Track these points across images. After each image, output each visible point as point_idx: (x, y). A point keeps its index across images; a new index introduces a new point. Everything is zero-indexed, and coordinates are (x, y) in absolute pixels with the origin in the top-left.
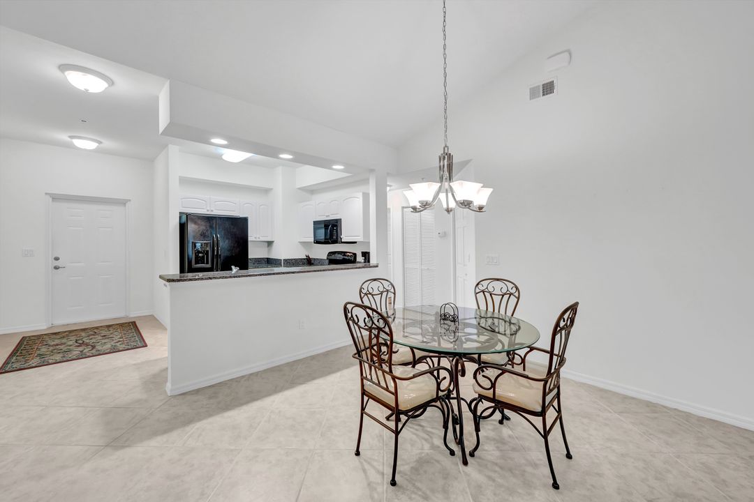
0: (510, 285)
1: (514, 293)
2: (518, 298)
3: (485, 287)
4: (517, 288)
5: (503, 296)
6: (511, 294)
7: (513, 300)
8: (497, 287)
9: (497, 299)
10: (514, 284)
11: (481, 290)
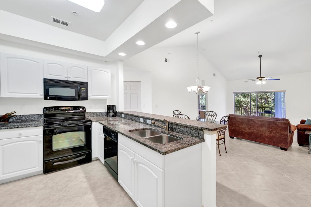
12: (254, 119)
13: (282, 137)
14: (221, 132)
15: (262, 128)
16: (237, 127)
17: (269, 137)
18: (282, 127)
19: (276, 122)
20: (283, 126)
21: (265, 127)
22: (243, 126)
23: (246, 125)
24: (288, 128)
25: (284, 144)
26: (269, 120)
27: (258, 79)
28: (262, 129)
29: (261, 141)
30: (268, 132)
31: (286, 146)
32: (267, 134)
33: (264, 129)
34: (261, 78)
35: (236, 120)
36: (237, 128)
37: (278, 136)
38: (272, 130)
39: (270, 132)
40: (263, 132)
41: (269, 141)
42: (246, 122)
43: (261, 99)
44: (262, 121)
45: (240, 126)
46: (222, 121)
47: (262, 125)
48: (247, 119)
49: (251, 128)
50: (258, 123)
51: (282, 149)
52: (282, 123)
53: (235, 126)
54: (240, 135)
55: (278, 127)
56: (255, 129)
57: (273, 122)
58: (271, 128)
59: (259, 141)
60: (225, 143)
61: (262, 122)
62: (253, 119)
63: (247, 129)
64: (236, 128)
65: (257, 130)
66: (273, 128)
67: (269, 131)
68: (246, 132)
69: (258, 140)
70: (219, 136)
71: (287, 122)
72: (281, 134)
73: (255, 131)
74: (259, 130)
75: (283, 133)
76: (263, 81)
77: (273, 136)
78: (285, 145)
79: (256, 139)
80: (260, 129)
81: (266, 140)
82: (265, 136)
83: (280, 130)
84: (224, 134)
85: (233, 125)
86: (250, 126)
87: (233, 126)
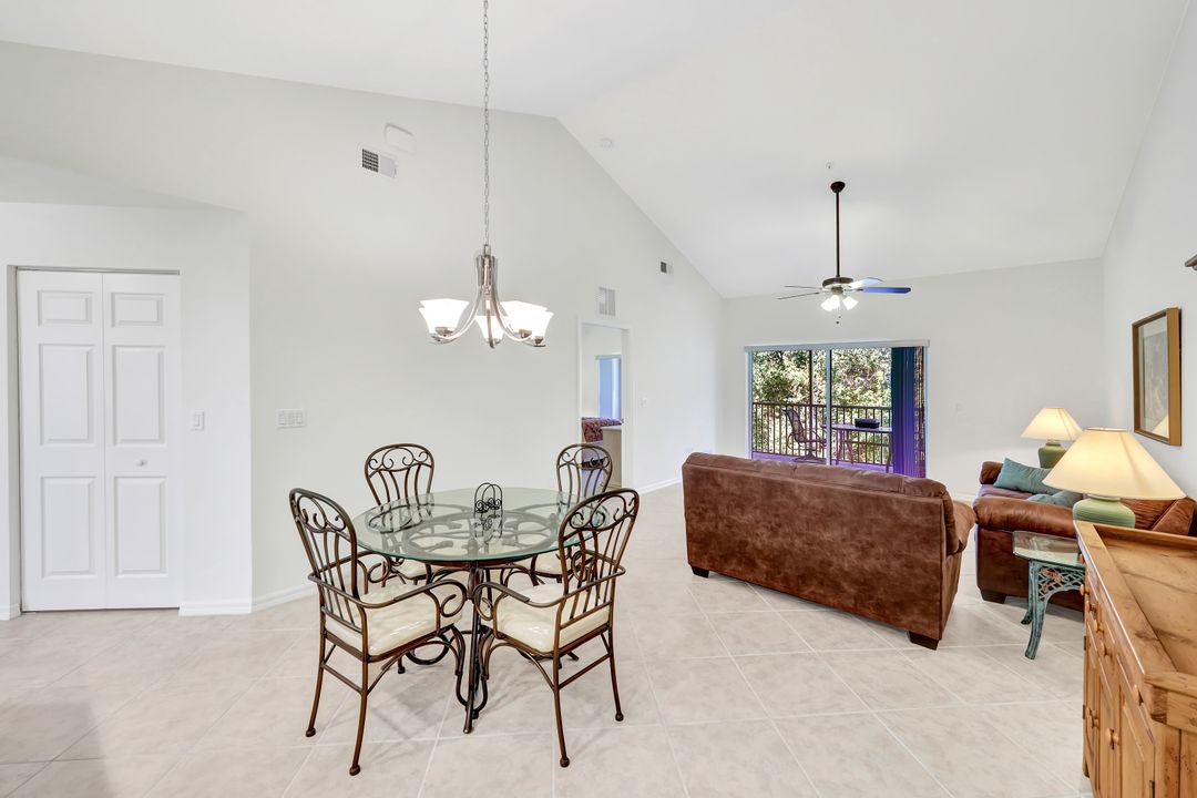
0: (416, 451)
1: (425, 461)
2: (432, 467)
3: (380, 462)
4: (427, 453)
5: (409, 469)
6: (420, 464)
7: (425, 471)
8: (398, 458)
9: (400, 477)
10: (422, 448)
11: (373, 469)
12: (791, 480)
13: (915, 576)
14: (570, 602)
15: (826, 528)
16: (722, 519)
17: (856, 575)
18: (918, 526)
19: (890, 499)
20: (918, 520)
21: (843, 524)
22: (748, 517)
23: (758, 512)
24: (941, 531)
25: (925, 612)
26: (860, 487)
27: (829, 286)
28: (827, 536)
29: (824, 596)
30: (852, 550)
31: (929, 626)
32: (850, 559)
33: (836, 534)
34: (838, 283)
35: (716, 484)
36: (720, 525)
37: (896, 575)
38: (869, 539)
39: (863, 549)
40: (832, 551)
41: (855, 599)
42: (757, 496)
43: (851, 372)
44: (825, 494)
45: (733, 517)
46: (569, 530)
47: (827, 516)
48: (763, 480)
49: (779, 525)
50: (811, 504)
51: (917, 638)
52: (914, 509)
53: (712, 514)
54: (735, 561)
55: (896, 530)
56: (800, 534)
57: (877, 498)
58: (865, 530)
59: (813, 593)
60: (610, 655)
61: (826, 496)
62: (789, 483)
63: (763, 530)
64: (716, 527)
65: (804, 538)
66: (875, 529)
67: (857, 547)
68: (759, 545)
69: (813, 588)
70: (559, 628)
71: (938, 501)
72: (909, 565)
73: (798, 542)
74: (814, 538)
75: (919, 556)
76: (845, 297)
77: (878, 575)
78: (926, 621)
79: (800, 582)
80: (818, 534)
81: (845, 591)
82: (842, 570)
83: (909, 542)
84: (611, 604)
85: (706, 510)
86: (777, 515)
87: (707, 515)
